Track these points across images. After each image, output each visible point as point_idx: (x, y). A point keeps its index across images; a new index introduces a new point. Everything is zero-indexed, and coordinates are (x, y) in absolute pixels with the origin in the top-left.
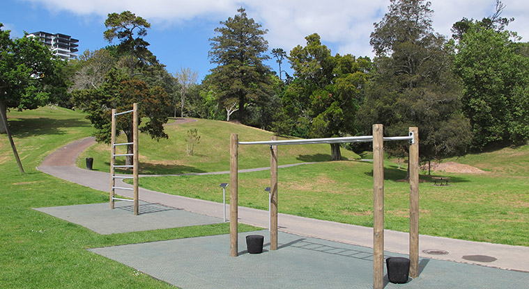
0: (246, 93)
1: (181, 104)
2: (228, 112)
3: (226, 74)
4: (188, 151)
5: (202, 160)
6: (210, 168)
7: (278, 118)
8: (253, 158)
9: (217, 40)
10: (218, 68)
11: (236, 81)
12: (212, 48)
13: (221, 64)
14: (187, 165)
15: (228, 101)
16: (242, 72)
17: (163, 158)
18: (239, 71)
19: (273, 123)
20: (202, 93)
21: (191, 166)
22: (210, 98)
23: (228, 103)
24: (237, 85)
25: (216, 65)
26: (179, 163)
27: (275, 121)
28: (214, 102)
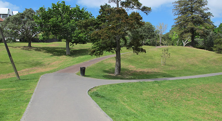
0: (196, 30)
1: (160, 41)
2: (184, 44)
3: (183, 20)
4: (162, 63)
5: (171, 68)
6: (177, 74)
7: (218, 42)
8: (205, 67)
9: (177, 3)
10: (179, 17)
11: (190, 23)
12: (175, 8)
13: (180, 15)
14: (161, 72)
15: (185, 35)
16: (193, 18)
17: (146, 67)
18: (191, 18)
19: (215, 45)
20: (170, 36)
21: (164, 72)
22: (174, 37)
23: (185, 36)
24: (190, 25)
25: (177, 16)
26: (156, 70)
27: (216, 44)
28: (176, 39)
